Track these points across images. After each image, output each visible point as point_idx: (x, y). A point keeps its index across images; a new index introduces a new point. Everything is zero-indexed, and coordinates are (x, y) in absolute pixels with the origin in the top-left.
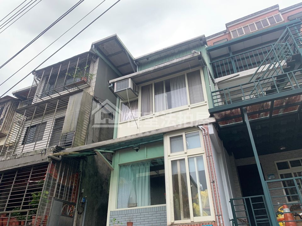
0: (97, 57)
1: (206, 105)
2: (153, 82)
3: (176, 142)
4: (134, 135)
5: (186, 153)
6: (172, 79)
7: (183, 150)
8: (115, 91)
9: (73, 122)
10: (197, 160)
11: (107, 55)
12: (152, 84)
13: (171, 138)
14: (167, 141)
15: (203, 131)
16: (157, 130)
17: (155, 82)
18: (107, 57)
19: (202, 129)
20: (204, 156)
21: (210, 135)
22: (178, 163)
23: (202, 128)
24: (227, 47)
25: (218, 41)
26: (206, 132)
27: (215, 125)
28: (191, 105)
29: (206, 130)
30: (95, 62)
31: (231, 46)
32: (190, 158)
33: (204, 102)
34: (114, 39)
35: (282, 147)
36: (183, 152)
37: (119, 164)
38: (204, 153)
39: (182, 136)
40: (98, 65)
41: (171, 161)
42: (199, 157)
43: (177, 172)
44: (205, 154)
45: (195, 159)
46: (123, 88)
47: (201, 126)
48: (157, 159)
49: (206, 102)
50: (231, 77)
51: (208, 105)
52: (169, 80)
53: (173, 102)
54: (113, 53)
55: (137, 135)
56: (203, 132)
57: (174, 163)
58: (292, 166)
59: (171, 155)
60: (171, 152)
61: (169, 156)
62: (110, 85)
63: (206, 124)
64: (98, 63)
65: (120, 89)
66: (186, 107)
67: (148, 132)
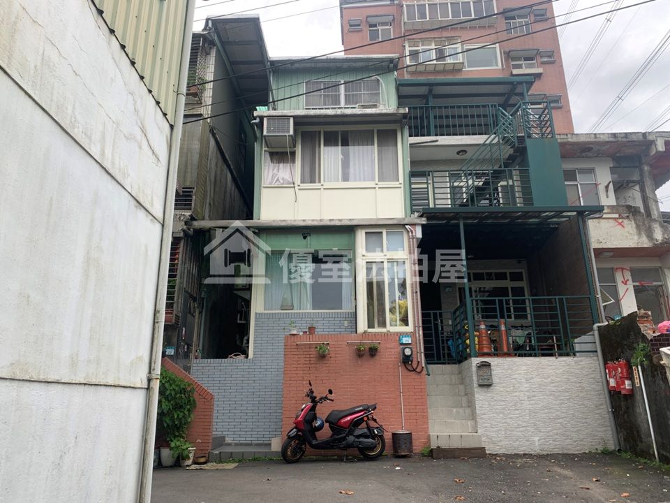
1: (400, 187)
2: (322, 129)
3: (374, 239)
5: (385, 255)
6: (352, 132)
7: (382, 251)
8: (265, 133)
9: (189, 170)
12: (320, 132)
13: (366, 233)
14: (361, 236)
16: (350, 219)
17: (325, 129)
18: (223, 44)
19: (410, 231)
21: (417, 238)
23: (409, 228)
25: (377, 16)
26: (414, 234)
27: (423, 226)
28: (379, 183)
29: (414, 232)
30: (208, 54)
31: (434, 87)
33: (398, 183)
36: (382, 254)
39: (382, 232)
40: (214, 63)
46: (279, 132)
49: (400, 184)
50: (425, 140)
51: (402, 188)
52: (347, 132)
53: (351, 170)
56: (410, 234)
59: (366, 254)
60: (366, 251)
61: (364, 255)
62: (255, 119)
63: (415, 225)
64: (214, 58)
65: (274, 132)
66: (371, 184)
67: (337, 219)
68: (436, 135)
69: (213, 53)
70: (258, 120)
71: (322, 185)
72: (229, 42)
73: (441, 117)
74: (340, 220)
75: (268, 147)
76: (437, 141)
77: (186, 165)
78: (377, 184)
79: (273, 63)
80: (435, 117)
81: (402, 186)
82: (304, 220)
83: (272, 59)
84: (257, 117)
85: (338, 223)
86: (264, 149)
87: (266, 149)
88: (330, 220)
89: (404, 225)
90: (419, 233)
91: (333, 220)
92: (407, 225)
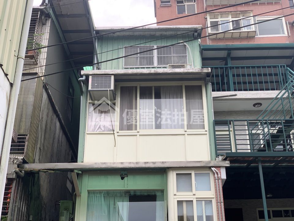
2: (138, 85)
3: (183, 179)
4: (133, 163)
5: (194, 195)
6: (164, 87)
7: (191, 191)
8: (90, 88)
10: (206, 204)
13: (177, 174)
14: (172, 177)
15: (216, 174)
16: (163, 162)
17: (141, 86)
19: (215, 172)
20: (214, 202)
21: (222, 179)
22: (184, 204)
23: (215, 170)
24: (226, 52)
26: (219, 176)
27: (227, 168)
28: (188, 130)
29: (219, 173)
30: (44, 24)
31: (231, 52)
32: (199, 200)
33: (204, 130)
35: (268, 195)
36: (191, 194)
37: (88, 190)
39: (191, 174)
40: (49, 31)
41: (177, 201)
42: (208, 202)
43: (183, 214)
44: (215, 199)
45: (203, 202)
47: (214, 168)
49: (206, 131)
52: (160, 87)
55: (137, 163)
56: (216, 176)
57: (180, 203)
58: (274, 217)
59: (177, 194)
60: (177, 191)
61: (175, 195)
62: (82, 76)
63: (220, 167)
64: (49, 27)
65: (98, 88)
66: (181, 131)
67: (151, 162)
68: (235, 90)
69: (49, 23)
70: (84, 78)
71: (138, 132)
72: (62, 15)
73: (238, 75)
74: (154, 163)
75: (92, 100)
76: (236, 95)
77: (22, 115)
78: (186, 131)
79: (98, 32)
80: (234, 76)
81: (207, 133)
82: (122, 163)
83: (97, 29)
84: (83, 75)
85: (152, 166)
86: (89, 101)
87: (91, 101)
88: (145, 163)
89: (210, 168)
90: (223, 175)
91: (148, 162)
92: (213, 167)
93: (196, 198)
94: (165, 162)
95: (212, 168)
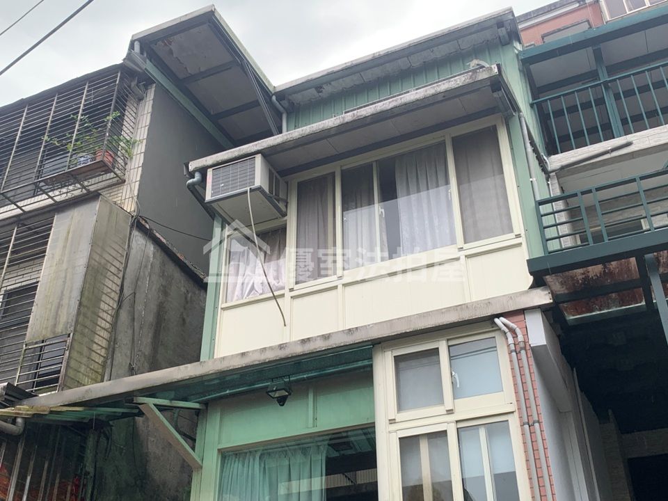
0: (147, 81)
1: (520, 245)
4: (271, 348)
5: (450, 412)
6: (402, 156)
7: (441, 401)
8: (208, 198)
9: (65, 301)
10: (490, 435)
11: (181, 76)
12: (333, 175)
15: (509, 335)
16: (350, 330)
17: (344, 168)
18: (183, 83)
19: (506, 330)
20: (514, 423)
21: (533, 349)
22: (424, 446)
23: (505, 325)
24: (590, 49)
25: (559, 30)
26: (520, 338)
28: (466, 246)
29: (518, 331)
30: (140, 99)
31: (602, 46)
32: (466, 429)
33: (512, 235)
34: (208, 23)
36: (441, 410)
37: (219, 450)
38: (513, 412)
39: (436, 352)
40: (150, 110)
41: (399, 438)
42: (495, 426)
43: (421, 479)
44: (516, 414)
45: (482, 433)
46: (234, 188)
47: (502, 318)
48: (349, 433)
49: (518, 236)
50: (602, 150)
51: (524, 245)
52: (393, 159)
54: (203, 69)
55: (281, 347)
56: (511, 340)
57: (408, 444)
59: (399, 417)
60: (400, 408)
61: (392, 421)
63: (522, 312)
64: (151, 102)
65: (227, 190)
66: (451, 252)
67: (318, 336)
68: (627, 132)
69: (151, 95)
70: (197, 177)
71: (339, 279)
76: (629, 144)
81: (522, 240)
83: (278, 90)
84: (195, 171)
86: (228, 234)
89: (491, 318)
90: (537, 333)
91: (309, 339)
92: (498, 316)
93: (457, 422)
94: (357, 328)
95: (497, 320)
